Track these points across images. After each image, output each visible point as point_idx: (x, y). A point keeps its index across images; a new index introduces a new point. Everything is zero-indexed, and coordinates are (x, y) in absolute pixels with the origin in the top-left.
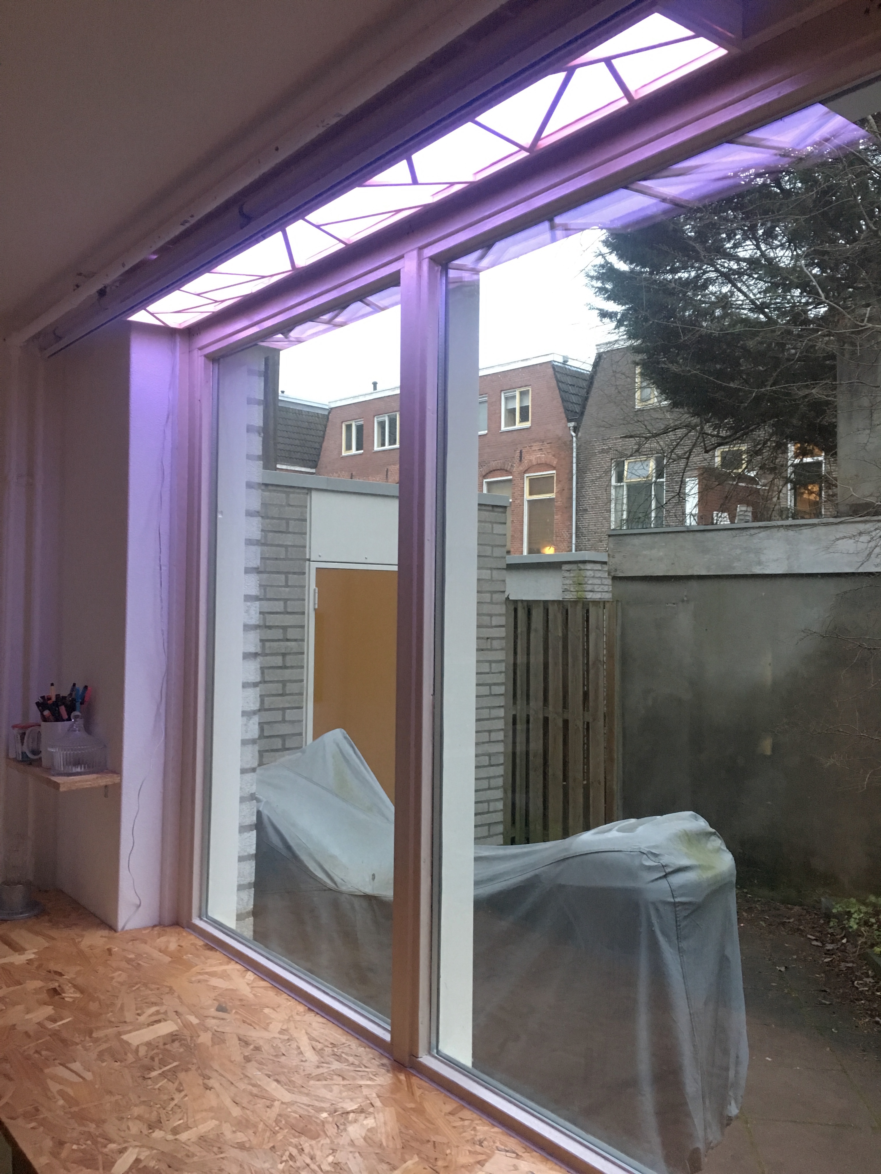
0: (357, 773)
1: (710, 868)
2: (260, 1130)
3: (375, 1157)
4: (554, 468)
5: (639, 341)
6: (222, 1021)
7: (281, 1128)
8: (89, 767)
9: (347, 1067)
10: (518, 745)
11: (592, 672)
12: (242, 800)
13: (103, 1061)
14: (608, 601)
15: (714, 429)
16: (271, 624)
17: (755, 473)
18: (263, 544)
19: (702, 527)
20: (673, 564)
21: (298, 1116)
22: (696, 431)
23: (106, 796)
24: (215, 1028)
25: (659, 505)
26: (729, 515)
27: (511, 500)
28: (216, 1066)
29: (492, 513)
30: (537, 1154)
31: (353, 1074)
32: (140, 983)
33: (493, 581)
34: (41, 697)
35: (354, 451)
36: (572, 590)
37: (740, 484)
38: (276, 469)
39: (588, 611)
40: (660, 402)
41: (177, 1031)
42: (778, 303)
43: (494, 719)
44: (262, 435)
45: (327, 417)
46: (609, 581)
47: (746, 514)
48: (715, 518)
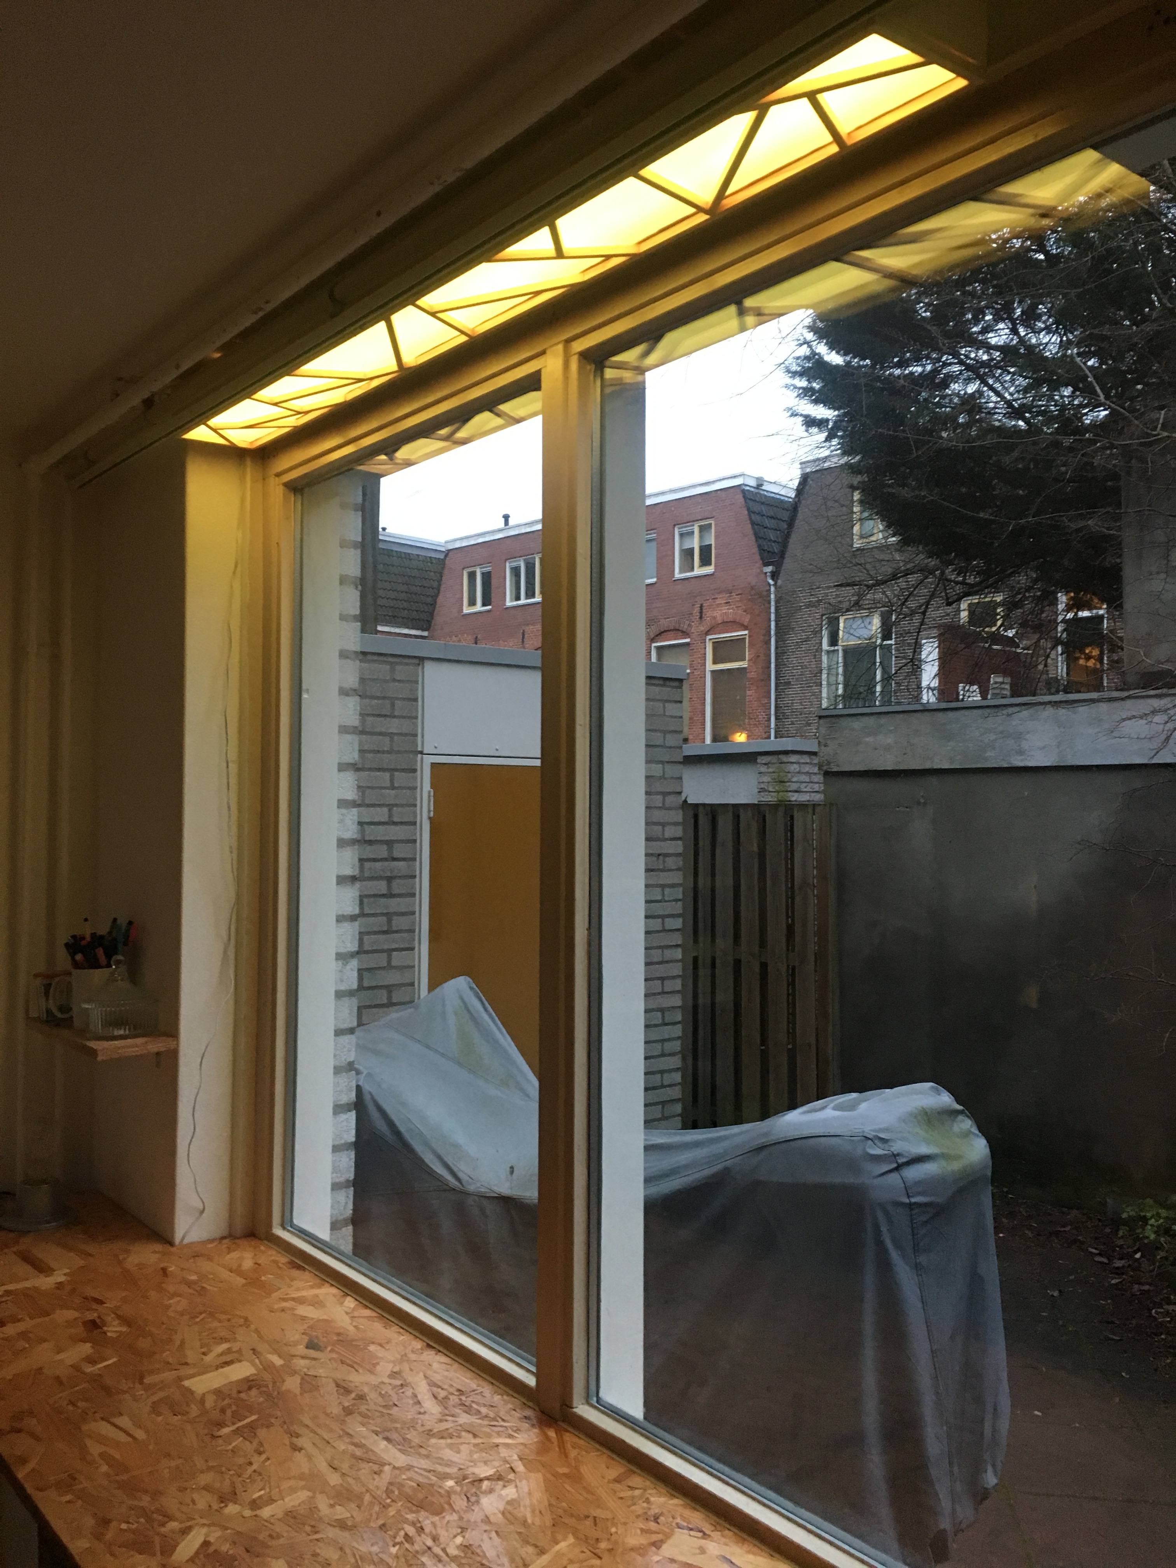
0: (487, 1035)
1: (959, 1157)
2: (366, 1503)
3: (517, 1537)
4: (745, 628)
5: (858, 458)
6: (313, 1362)
7: (393, 1501)
8: (135, 1029)
9: (479, 1421)
10: (701, 996)
11: (798, 899)
12: (337, 1070)
13: (159, 1414)
14: (819, 805)
15: (958, 574)
16: (372, 838)
17: (1014, 631)
18: (362, 732)
19: (944, 705)
20: (905, 754)
21: (415, 1485)
22: (935, 576)
23: (158, 1065)
24: (305, 1370)
25: (886, 676)
26: (980, 688)
27: (688, 671)
28: (306, 1420)
29: (664, 689)
30: (730, 1533)
31: (487, 1430)
32: (204, 1312)
33: (665, 779)
34: (72, 937)
35: (479, 607)
36: (771, 789)
37: (995, 647)
38: (377, 632)
39: (792, 817)
40: (886, 538)
41: (255, 1375)
42: (1043, 406)
43: (667, 962)
44: (360, 588)
45: (444, 560)
46: (820, 778)
47: (1003, 686)
48: (962, 693)
